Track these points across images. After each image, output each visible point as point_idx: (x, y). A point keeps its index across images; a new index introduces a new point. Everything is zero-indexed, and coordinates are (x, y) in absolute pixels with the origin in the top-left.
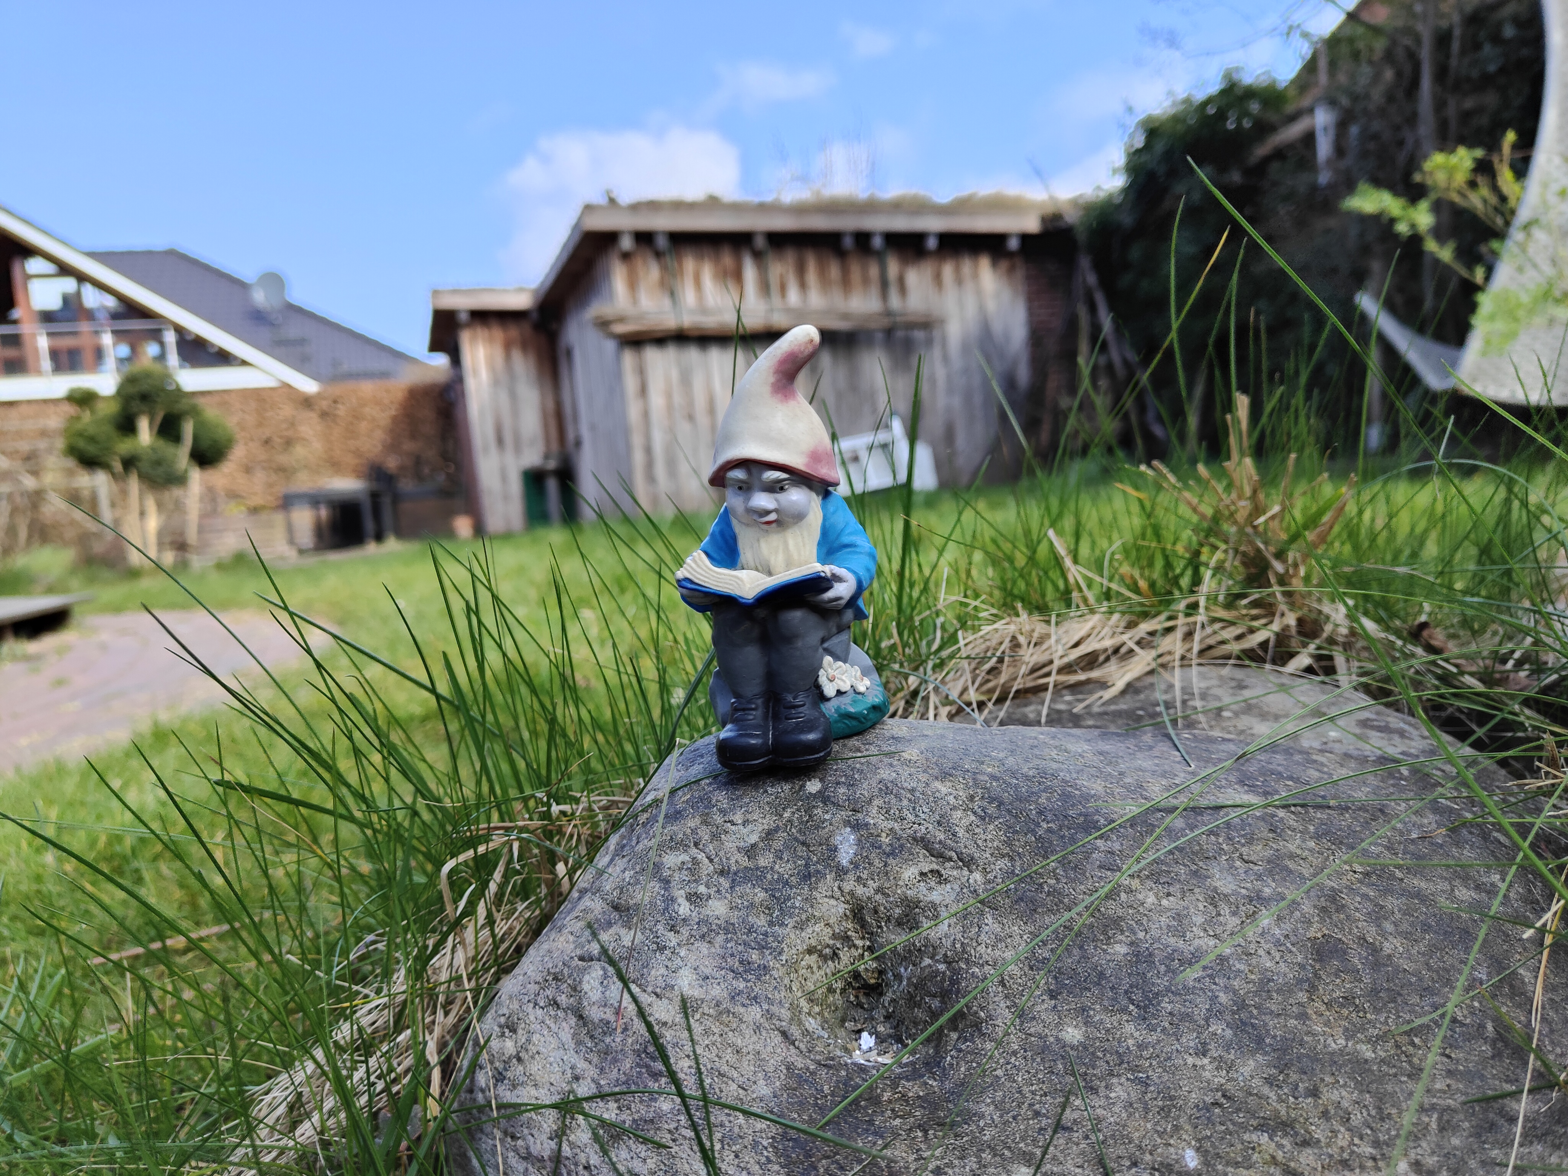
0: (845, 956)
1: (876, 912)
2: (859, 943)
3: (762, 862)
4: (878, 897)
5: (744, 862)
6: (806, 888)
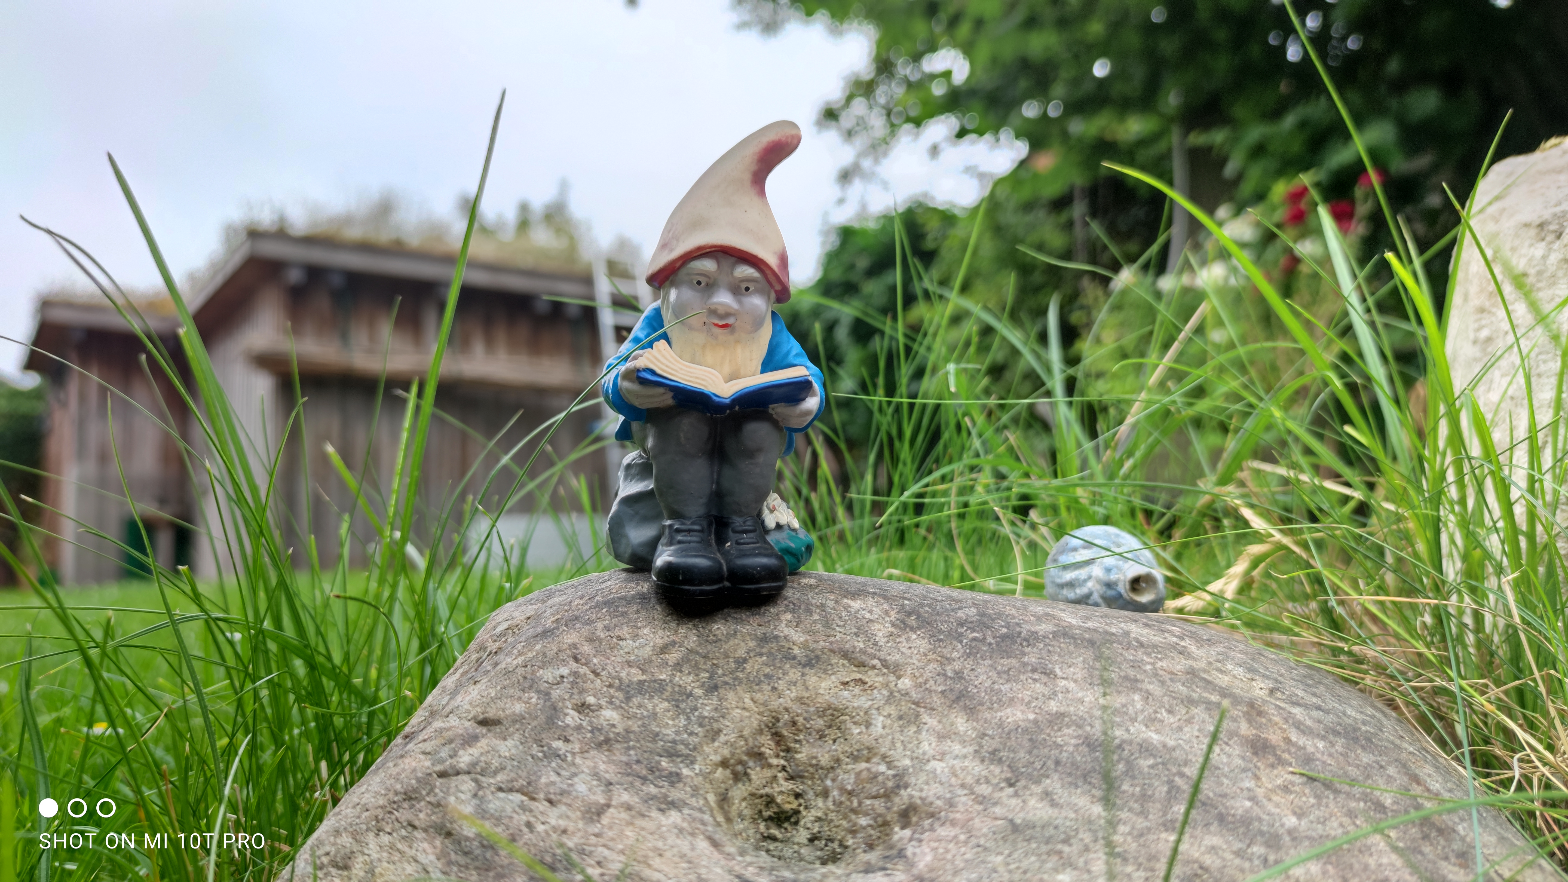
0: (758, 776)
1: (794, 723)
2: (774, 761)
3: (659, 676)
4: (796, 708)
5: (637, 675)
6: (715, 699)
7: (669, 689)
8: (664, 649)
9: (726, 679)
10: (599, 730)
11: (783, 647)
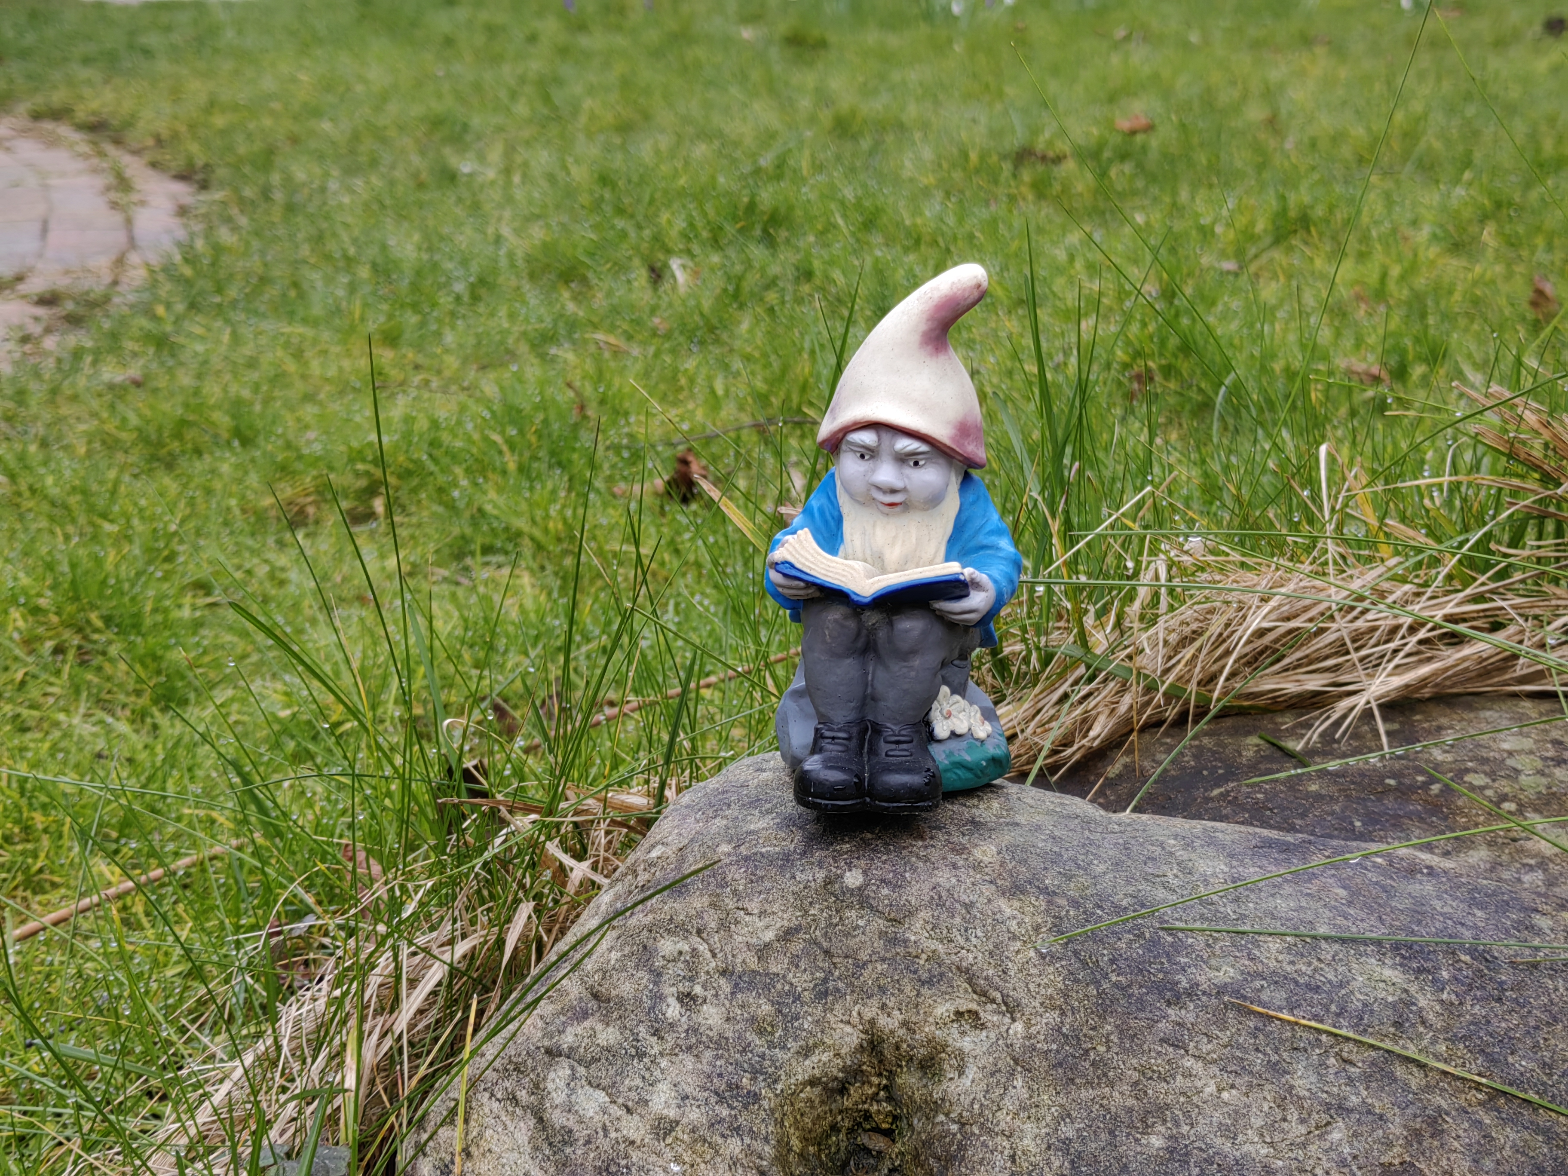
0: (856, 1092)
1: (898, 1048)
3: (774, 968)
4: (902, 1032)
5: (753, 963)
6: (820, 1008)
7: (779, 986)
8: (788, 935)
9: (840, 985)
10: (696, 1031)
11: (910, 954)
